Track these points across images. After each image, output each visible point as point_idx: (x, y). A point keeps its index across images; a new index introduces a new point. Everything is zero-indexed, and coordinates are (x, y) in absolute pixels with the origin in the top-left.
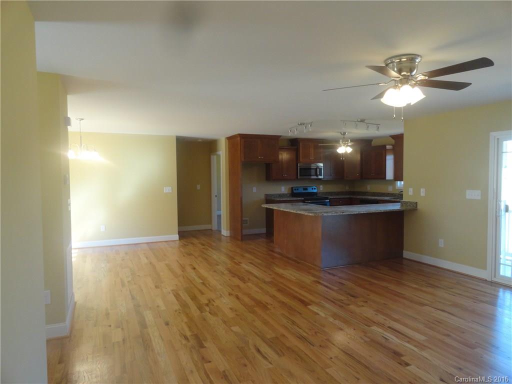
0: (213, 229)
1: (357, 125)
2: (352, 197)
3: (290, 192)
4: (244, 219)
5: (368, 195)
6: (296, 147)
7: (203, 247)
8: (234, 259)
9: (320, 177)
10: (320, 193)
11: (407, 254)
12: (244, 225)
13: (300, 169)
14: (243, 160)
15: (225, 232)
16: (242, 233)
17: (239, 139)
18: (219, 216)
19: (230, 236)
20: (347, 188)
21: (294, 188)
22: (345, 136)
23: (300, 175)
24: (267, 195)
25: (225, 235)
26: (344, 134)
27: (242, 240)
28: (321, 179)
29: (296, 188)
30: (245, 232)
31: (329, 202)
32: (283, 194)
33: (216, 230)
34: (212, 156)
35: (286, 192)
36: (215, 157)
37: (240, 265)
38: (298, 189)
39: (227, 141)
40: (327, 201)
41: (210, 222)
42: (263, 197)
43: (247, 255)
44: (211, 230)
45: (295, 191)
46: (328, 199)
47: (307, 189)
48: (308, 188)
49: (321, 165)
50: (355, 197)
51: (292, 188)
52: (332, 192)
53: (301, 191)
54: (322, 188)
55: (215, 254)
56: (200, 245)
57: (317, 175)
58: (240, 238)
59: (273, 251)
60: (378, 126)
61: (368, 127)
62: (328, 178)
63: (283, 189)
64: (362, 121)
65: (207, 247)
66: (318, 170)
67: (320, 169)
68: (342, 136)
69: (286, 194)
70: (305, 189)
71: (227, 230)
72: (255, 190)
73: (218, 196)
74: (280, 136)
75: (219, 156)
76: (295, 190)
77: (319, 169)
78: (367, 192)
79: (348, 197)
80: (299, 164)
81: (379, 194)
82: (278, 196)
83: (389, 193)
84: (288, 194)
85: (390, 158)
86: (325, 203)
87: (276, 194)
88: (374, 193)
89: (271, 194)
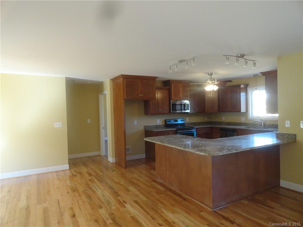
0: (102, 155)
1: (238, 60)
2: (212, 126)
3: (164, 123)
4: (127, 147)
5: (223, 125)
6: (168, 87)
7: (90, 178)
8: (119, 196)
9: (187, 111)
10: (187, 123)
11: (283, 183)
12: (127, 152)
13: (172, 104)
14: (126, 97)
15: (111, 159)
16: (125, 159)
17: (122, 79)
18: (106, 141)
19: (115, 163)
20: (206, 120)
21: (167, 121)
22: (212, 76)
23: (172, 110)
24: (145, 127)
25: (111, 162)
26: (211, 74)
27: (126, 167)
29: (169, 120)
30: (129, 158)
31: (196, 131)
32: (159, 125)
33: (104, 156)
34: (100, 96)
36: (102, 96)
37: (125, 207)
38: (170, 121)
39: (112, 82)
41: (99, 149)
42: (142, 128)
43: (132, 188)
44: (100, 155)
45: (168, 123)
46: (194, 129)
47: (177, 121)
49: (187, 102)
50: (215, 126)
51: (166, 120)
52: (196, 123)
53: (173, 122)
54: (188, 120)
55: (99, 188)
56: (88, 175)
57: (185, 110)
58: (124, 166)
59: (154, 181)
60: (255, 62)
61: (247, 63)
62: (193, 111)
63: (158, 121)
64: (242, 56)
65: (94, 178)
68: (210, 77)
69: (161, 126)
71: (113, 158)
72: (135, 122)
73: (105, 128)
74: (156, 77)
75: (105, 95)
76: (168, 121)
77: (186, 104)
78: (223, 122)
79: (210, 126)
80: (171, 101)
81: (233, 124)
82: (154, 127)
83: (242, 123)
84: (162, 125)
85: (243, 95)
86: (193, 132)
87: (153, 125)
88: (228, 122)
89: (148, 126)
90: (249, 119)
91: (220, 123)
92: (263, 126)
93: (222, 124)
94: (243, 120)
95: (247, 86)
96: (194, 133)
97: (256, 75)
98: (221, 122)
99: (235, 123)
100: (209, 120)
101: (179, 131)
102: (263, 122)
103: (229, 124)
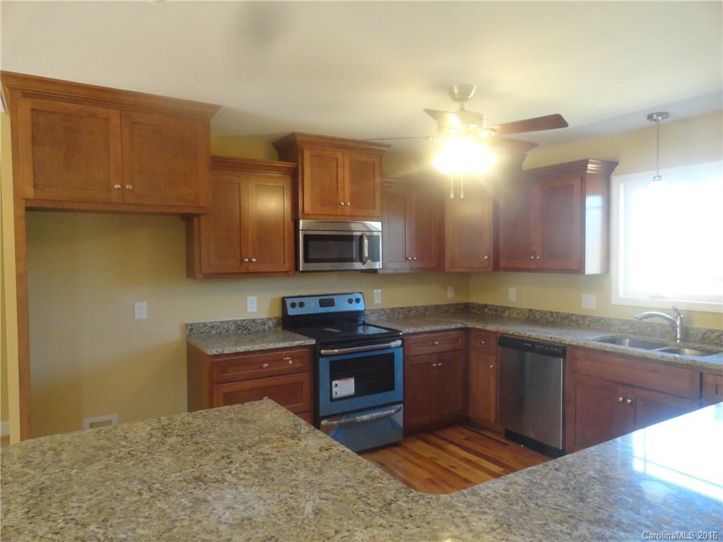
2: (470, 325)
3: (278, 313)
5: (511, 320)
6: (288, 164)
9: (371, 265)
10: (373, 312)
13: (306, 237)
20: (449, 296)
21: (289, 302)
23: (307, 260)
24: (191, 329)
28: (374, 271)
29: (297, 301)
31: (402, 345)
32: (254, 321)
35: (263, 315)
38: (301, 305)
40: (393, 344)
42: (175, 334)
45: (291, 312)
46: (397, 338)
47: (331, 303)
48: (336, 299)
49: (376, 226)
50: (478, 326)
51: (283, 300)
52: (409, 309)
53: (312, 307)
57: (361, 260)
62: (397, 266)
63: (253, 305)
66: (366, 241)
67: (373, 240)
68: (457, 106)
69: (263, 322)
70: (327, 302)
72: (141, 310)
76: (293, 305)
77: (369, 238)
78: (509, 308)
79: (459, 326)
80: (301, 222)
81: (548, 316)
82: (233, 328)
83: (584, 317)
84: (269, 319)
85: (593, 203)
86: (390, 351)
87: (228, 322)
88: (531, 311)
89: (205, 325)
90: (614, 301)
91: (499, 313)
92: (678, 336)
93: (506, 314)
94: (589, 304)
95: (609, 167)
96: (392, 355)
97: (660, 114)
98: (505, 309)
99: (557, 313)
100: (461, 299)
101: (330, 352)
102: (681, 319)
103: (532, 317)
